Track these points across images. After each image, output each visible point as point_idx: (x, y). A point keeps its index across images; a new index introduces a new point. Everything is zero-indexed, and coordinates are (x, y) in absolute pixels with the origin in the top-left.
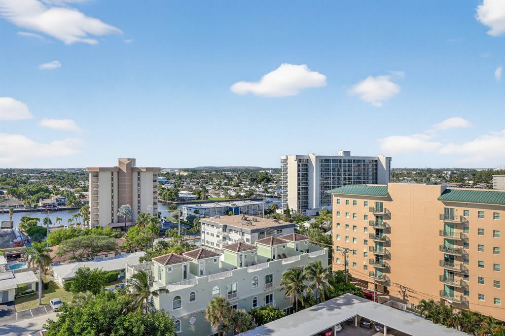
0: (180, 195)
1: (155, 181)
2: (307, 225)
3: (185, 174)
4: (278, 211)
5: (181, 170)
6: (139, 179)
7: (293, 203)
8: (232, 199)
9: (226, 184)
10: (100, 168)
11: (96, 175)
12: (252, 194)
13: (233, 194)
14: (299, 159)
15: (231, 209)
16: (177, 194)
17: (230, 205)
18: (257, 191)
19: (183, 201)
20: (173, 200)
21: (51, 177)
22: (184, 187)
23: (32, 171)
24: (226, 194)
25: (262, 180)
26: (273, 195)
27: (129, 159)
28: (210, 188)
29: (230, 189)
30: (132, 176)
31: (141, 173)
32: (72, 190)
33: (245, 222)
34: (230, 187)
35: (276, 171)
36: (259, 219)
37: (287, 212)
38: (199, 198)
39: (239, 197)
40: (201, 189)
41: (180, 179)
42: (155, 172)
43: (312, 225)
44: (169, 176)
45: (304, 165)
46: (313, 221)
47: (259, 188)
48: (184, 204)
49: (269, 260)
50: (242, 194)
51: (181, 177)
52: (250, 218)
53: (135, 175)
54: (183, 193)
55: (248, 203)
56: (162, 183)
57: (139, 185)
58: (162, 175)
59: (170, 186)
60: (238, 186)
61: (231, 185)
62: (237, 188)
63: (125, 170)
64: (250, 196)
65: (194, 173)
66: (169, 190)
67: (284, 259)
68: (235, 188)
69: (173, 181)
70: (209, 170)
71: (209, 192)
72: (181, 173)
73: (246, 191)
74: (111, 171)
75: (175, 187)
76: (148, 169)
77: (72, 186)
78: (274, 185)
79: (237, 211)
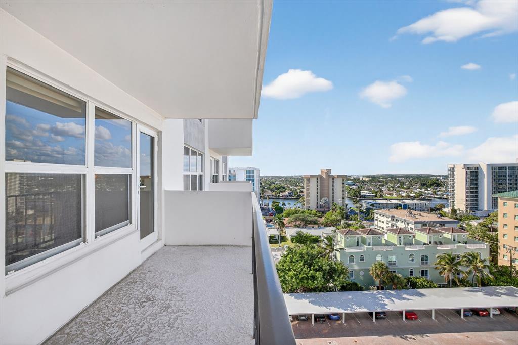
0: (362, 194)
1: (343, 183)
2: (474, 223)
3: (367, 179)
4: (445, 210)
5: (364, 176)
6: (333, 182)
7: (460, 202)
8: (403, 198)
9: (399, 187)
10: (310, 175)
11: (308, 179)
12: (422, 195)
13: (404, 195)
14: (467, 168)
15: (400, 205)
16: (359, 193)
17: (400, 203)
18: (426, 193)
19: (364, 198)
20: (357, 196)
21: (286, 180)
22: (365, 189)
23: (277, 177)
24: (398, 194)
25: (432, 185)
26: (441, 196)
27: (327, 170)
28: (385, 190)
29: (401, 191)
30: (329, 180)
31: (335, 179)
32: (296, 188)
33: (410, 215)
34: (402, 189)
35: (446, 177)
36: (422, 213)
37: (454, 211)
38: (376, 196)
39: (409, 197)
40: (378, 190)
41: (364, 183)
42: (344, 178)
43: (480, 224)
44: (355, 180)
45: (473, 173)
46: (481, 221)
47: (428, 190)
48: (364, 200)
49: (425, 244)
50: (412, 195)
51: (363, 182)
52: (414, 212)
53: (331, 179)
54: (364, 192)
55: (416, 201)
56: (350, 185)
57: (333, 186)
58: (350, 180)
59: (355, 188)
60: (409, 189)
61: (403, 188)
62: (408, 190)
63: (325, 177)
64: (419, 196)
65: (374, 179)
66: (354, 190)
67: (439, 246)
68: (406, 190)
69: (358, 184)
70: (385, 176)
71: (384, 192)
72: (364, 179)
73: (416, 193)
74: (317, 177)
75: (359, 188)
76: (339, 176)
77: (296, 186)
78: (443, 189)
79: (405, 207)
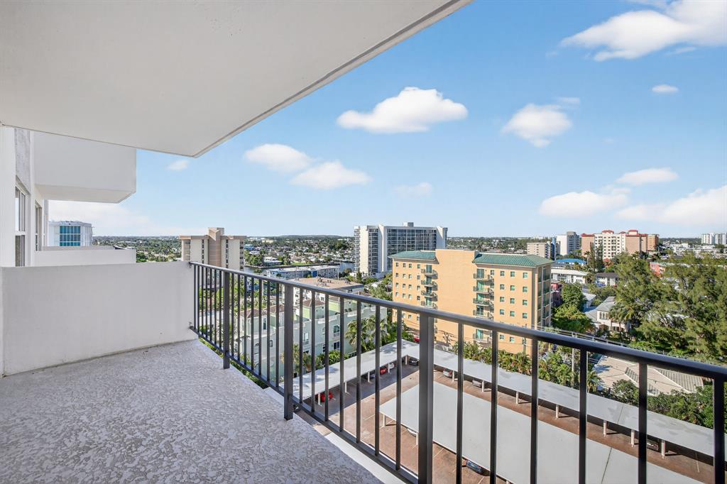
0: (265, 261)
1: (241, 248)
2: (375, 285)
3: (271, 242)
4: (352, 274)
5: (267, 238)
6: (227, 246)
7: (364, 267)
8: (312, 264)
9: (307, 251)
10: (192, 237)
11: (188, 242)
12: (330, 260)
13: (313, 260)
14: (370, 230)
15: (310, 273)
16: (262, 259)
17: (309, 270)
18: (334, 257)
19: (268, 266)
20: (259, 265)
21: (146, 244)
22: (269, 254)
23: (129, 239)
24: (307, 260)
25: (339, 248)
26: (348, 260)
27: (218, 229)
28: (292, 254)
29: (310, 256)
30: (220, 243)
31: (229, 241)
32: (166, 256)
33: (320, 283)
34: (312, 254)
35: (352, 239)
36: (332, 280)
37: (359, 275)
38: (282, 263)
39: (318, 263)
40: (284, 255)
41: (266, 246)
42: (243, 240)
43: (379, 286)
44: (256, 243)
45: (374, 234)
46: (380, 282)
47: (336, 254)
48: (266, 269)
49: (336, 314)
50: (321, 260)
51: (266, 245)
52: (325, 280)
53: (224, 243)
54: (268, 259)
55: (326, 267)
56: (249, 250)
57: (227, 251)
58: (249, 242)
59: (257, 253)
60: (318, 252)
61: (312, 252)
62: (318, 254)
63: (214, 238)
64: (328, 261)
65: (279, 241)
66: (255, 256)
67: (349, 313)
68: (315, 255)
69: (259, 248)
70: (293, 238)
71: (292, 258)
72: (267, 241)
73: (325, 257)
74: (203, 239)
75: (261, 253)
76: (235, 237)
77: (166, 253)
78: (350, 252)
79: (315, 274)
